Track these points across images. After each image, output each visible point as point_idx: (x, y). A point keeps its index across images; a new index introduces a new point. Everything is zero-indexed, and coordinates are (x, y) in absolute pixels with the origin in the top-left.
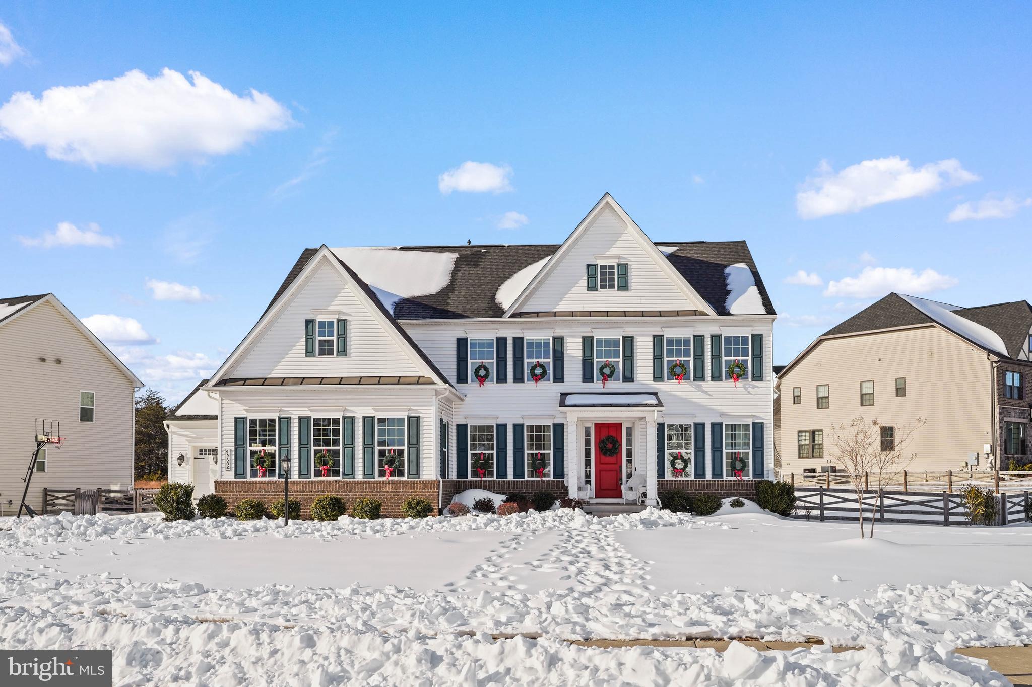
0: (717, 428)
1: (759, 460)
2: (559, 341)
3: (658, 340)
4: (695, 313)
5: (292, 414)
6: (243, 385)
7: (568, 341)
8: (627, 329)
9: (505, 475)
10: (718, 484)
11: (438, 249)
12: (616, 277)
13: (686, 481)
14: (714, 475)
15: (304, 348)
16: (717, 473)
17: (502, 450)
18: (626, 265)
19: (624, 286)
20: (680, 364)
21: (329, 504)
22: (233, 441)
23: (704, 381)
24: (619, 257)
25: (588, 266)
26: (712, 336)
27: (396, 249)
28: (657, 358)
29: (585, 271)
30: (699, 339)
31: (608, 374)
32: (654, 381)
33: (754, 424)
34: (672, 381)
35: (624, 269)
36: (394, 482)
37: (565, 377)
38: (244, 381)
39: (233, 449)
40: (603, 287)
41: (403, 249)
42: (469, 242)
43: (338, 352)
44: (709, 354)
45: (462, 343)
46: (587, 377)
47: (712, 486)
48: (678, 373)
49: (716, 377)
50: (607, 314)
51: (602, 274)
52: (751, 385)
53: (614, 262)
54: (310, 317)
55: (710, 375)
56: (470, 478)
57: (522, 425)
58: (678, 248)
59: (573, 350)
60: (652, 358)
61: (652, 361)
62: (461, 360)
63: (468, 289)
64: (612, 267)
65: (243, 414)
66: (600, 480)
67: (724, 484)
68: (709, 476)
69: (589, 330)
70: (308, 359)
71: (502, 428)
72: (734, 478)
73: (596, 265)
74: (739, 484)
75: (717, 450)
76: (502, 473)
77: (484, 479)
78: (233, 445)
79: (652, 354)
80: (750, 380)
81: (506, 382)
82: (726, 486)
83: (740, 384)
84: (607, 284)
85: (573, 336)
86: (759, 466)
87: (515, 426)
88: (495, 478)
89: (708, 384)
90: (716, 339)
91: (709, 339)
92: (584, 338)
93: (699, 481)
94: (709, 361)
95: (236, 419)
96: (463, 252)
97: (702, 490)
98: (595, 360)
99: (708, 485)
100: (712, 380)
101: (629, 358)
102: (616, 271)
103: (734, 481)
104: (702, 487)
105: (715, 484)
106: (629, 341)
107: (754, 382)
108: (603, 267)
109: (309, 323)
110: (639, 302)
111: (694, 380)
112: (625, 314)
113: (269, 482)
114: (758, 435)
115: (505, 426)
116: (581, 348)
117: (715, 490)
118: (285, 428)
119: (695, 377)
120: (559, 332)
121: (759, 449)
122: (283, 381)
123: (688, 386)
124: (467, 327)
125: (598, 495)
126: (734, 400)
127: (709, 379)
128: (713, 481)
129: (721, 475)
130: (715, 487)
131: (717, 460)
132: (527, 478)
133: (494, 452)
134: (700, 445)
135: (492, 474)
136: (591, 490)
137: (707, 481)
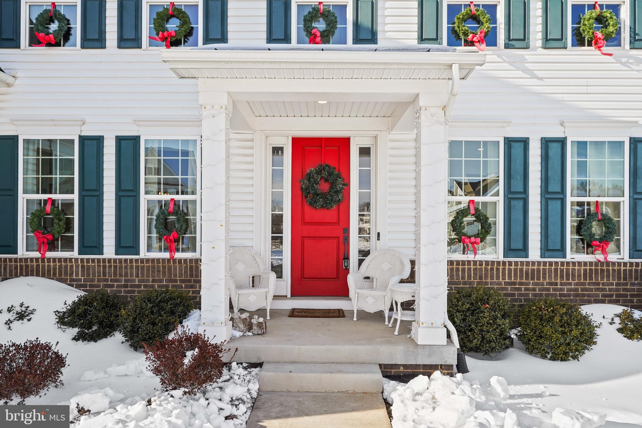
0: (555, 149)
9: (98, 247)
10: (556, 270)
13: (485, 262)
16: (552, 245)
17: (92, 194)
23: (526, 48)
33: (635, 141)
37: (230, 34)
46: (278, 36)
47: (544, 274)
49: (553, 41)
55: (540, 36)
56: (20, 253)
57: (137, 140)
61: (416, 3)
68: (536, 253)
71: (90, 145)
72: (589, 258)
74: (602, 271)
75: (553, 196)
76: (91, 243)
77: (50, 255)
80: (627, 46)
81: (103, 47)
82: (573, 276)
87: (120, 140)
88: (75, 254)
97: (521, 284)
100: (544, 46)
103: (589, 263)
104: (521, 277)
105: (550, 270)
107: (635, 52)
111: (507, 46)
115: (99, 140)
117: (551, 284)
119: (508, 39)
125: (296, 292)
126: (591, 90)
127: (539, 43)
128: (545, 263)
129: (562, 251)
130: (550, 277)
131: (554, 218)
132: (144, 253)
133: (75, 197)
134: (517, 186)
135: (68, 245)
136: (281, 282)
137: (533, 263)
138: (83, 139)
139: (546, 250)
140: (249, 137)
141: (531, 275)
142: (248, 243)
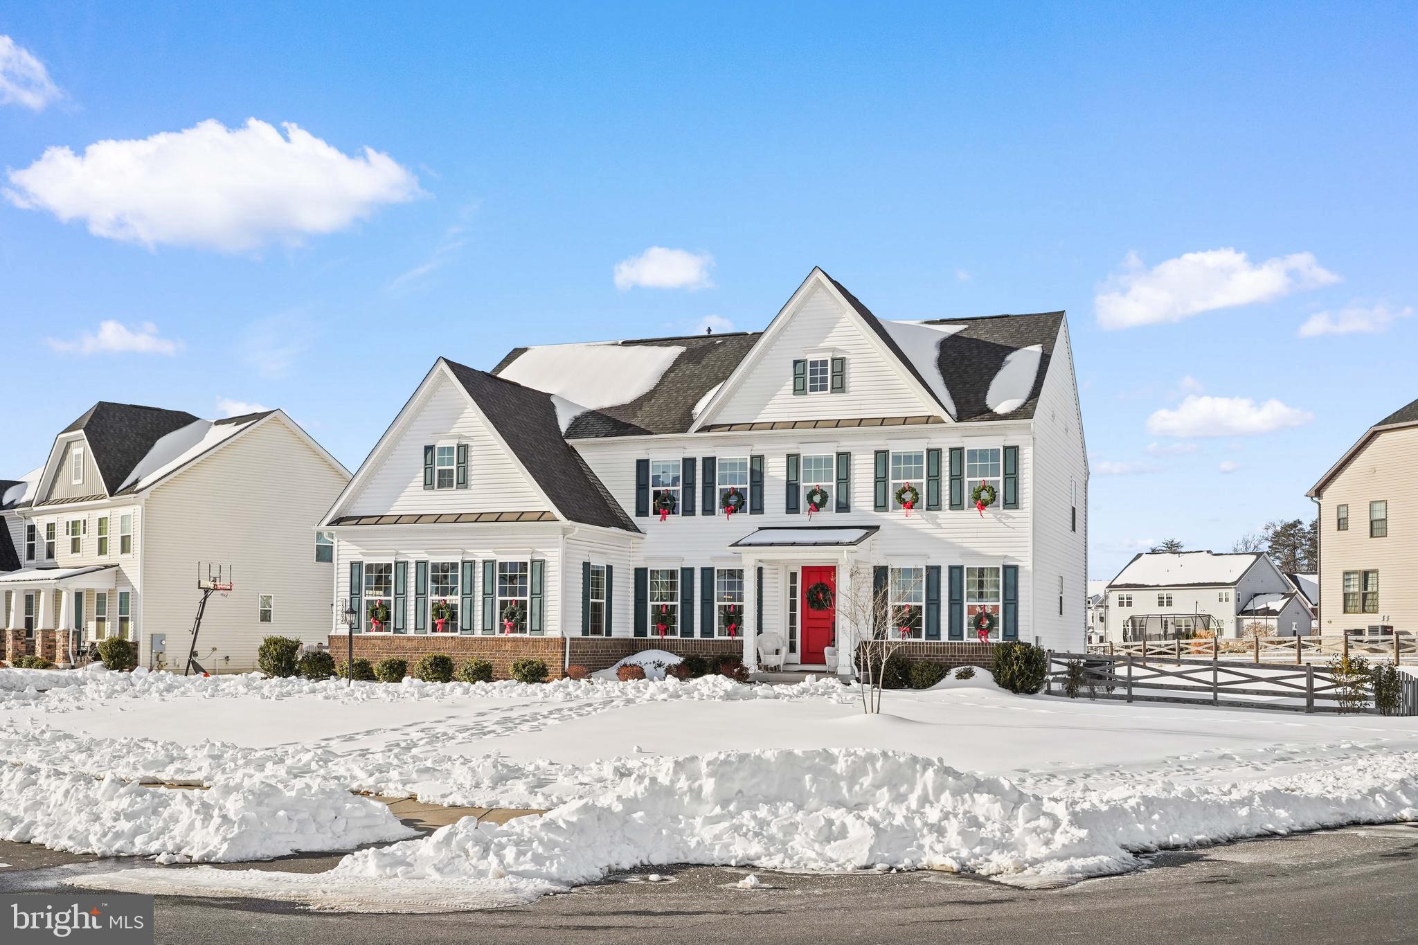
0: (956, 572)
1: (1010, 616)
2: (758, 460)
3: (881, 457)
4: (928, 420)
5: (409, 557)
6: (356, 524)
7: (770, 460)
8: (843, 443)
9: (691, 634)
10: (955, 647)
11: (666, 343)
12: (829, 376)
13: (913, 643)
14: (951, 635)
15: (422, 479)
16: (955, 632)
17: (688, 601)
18: (842, 360)
19: (840, 388)
20: (909, 488)
21: (431, 665)
22: (348, 589)
23: (940, 509)
24: (834, 350)
25: (796, 363)
26: (951, 450)
27: (617, 344)
28: (880, 480)
29: (792, 369)
30: (934, 454)
31: (818, 501)
32: (875, 511)
33: (1005, 567)
34: (900, 511)
35: (840, 364)
36: (515, 640)
37: (765, 507)
38: (359, 519)
39: (348, 598)
40: (813, 389)
41: (626, 343)
42: (709, 330)
43: (458, 483)
44: (948, 473)
45: (642, 465)
46: (792, 507)
47: (948, 650)
48: (908, 499)
49: (956, 505)
50: (816, 424)
51: (812, 372)
52: (1003, 514)
53: (827, 356)
54: (429, 443)
55: (948, 502)
56: (649, 636)
57: (712, 569)
58: (966, 326)
59: (776, 471)
60: (873, 480)
61: (873, 485)
62: (642, 486)
63: (670, 396)
64: (824, 363)
65: (358, 558)
66: (808, 641)
67: (962, 649)
68: (944, 637)
69: (795, 445)
70: (427, 492)
71: (688, 573)
72: (978, 640)
73: (804, 362)
74: (983, 648)
75: (955, 602)
76: (687, 631)
77: (665, 637)
78: (348, 594)
79: (873, 475)
80: (1001, 508)
81: (694, 515)
82: (965, 651)
83: (988, 512)
84: (818, 385)
85: (775, 455)
86: (1010, 625)
87: (703, 570)
88: (678, 637)
89: (946, 515)
90: (957, 453)
91: (948, 454)
92: (788, 456)
93: (930, 643)
94: (948, 483)
95: (352, 564)
96: (694, 344)
97: (934, 656)
98: (802, 485)
99: (943, 649)
100: (950, 509)
101: (844, 480)
102: (829, 367)
103: (976, 644)
104: (934, 652)
105: (951, 647)
106: (844, 459)
107: (1006, 511)
108: (814, 364)
109: (429, 449)
110: (858, 407)
111: (927, 509)
112: (838, 424)
113: (383, 638)
114: (1011, 581)
115: (692, 570)
116: (785, 469)
117: (952, 656)
118: (402, 574)
119: (928, 504)
120: (758, 449)
121: (1011, 601)
122: (398, 520)
123: (919, 517)
124: (651, 445)
125: (803, 662)
126: (979, 535)
127: (947, 507)
128: (951, 644)
129: (961, 636)
130: (951, 652)
131: (956, 616)
132: (716, 637)
133: (678, 603)
134: (934, 596)
135: (674, 633)
136: (793, 655)
137: (944, 643)
138: (683, 570)
139: (951, 636)
140: (776, 567)
141: (940, 650)
142: (775, 631)
